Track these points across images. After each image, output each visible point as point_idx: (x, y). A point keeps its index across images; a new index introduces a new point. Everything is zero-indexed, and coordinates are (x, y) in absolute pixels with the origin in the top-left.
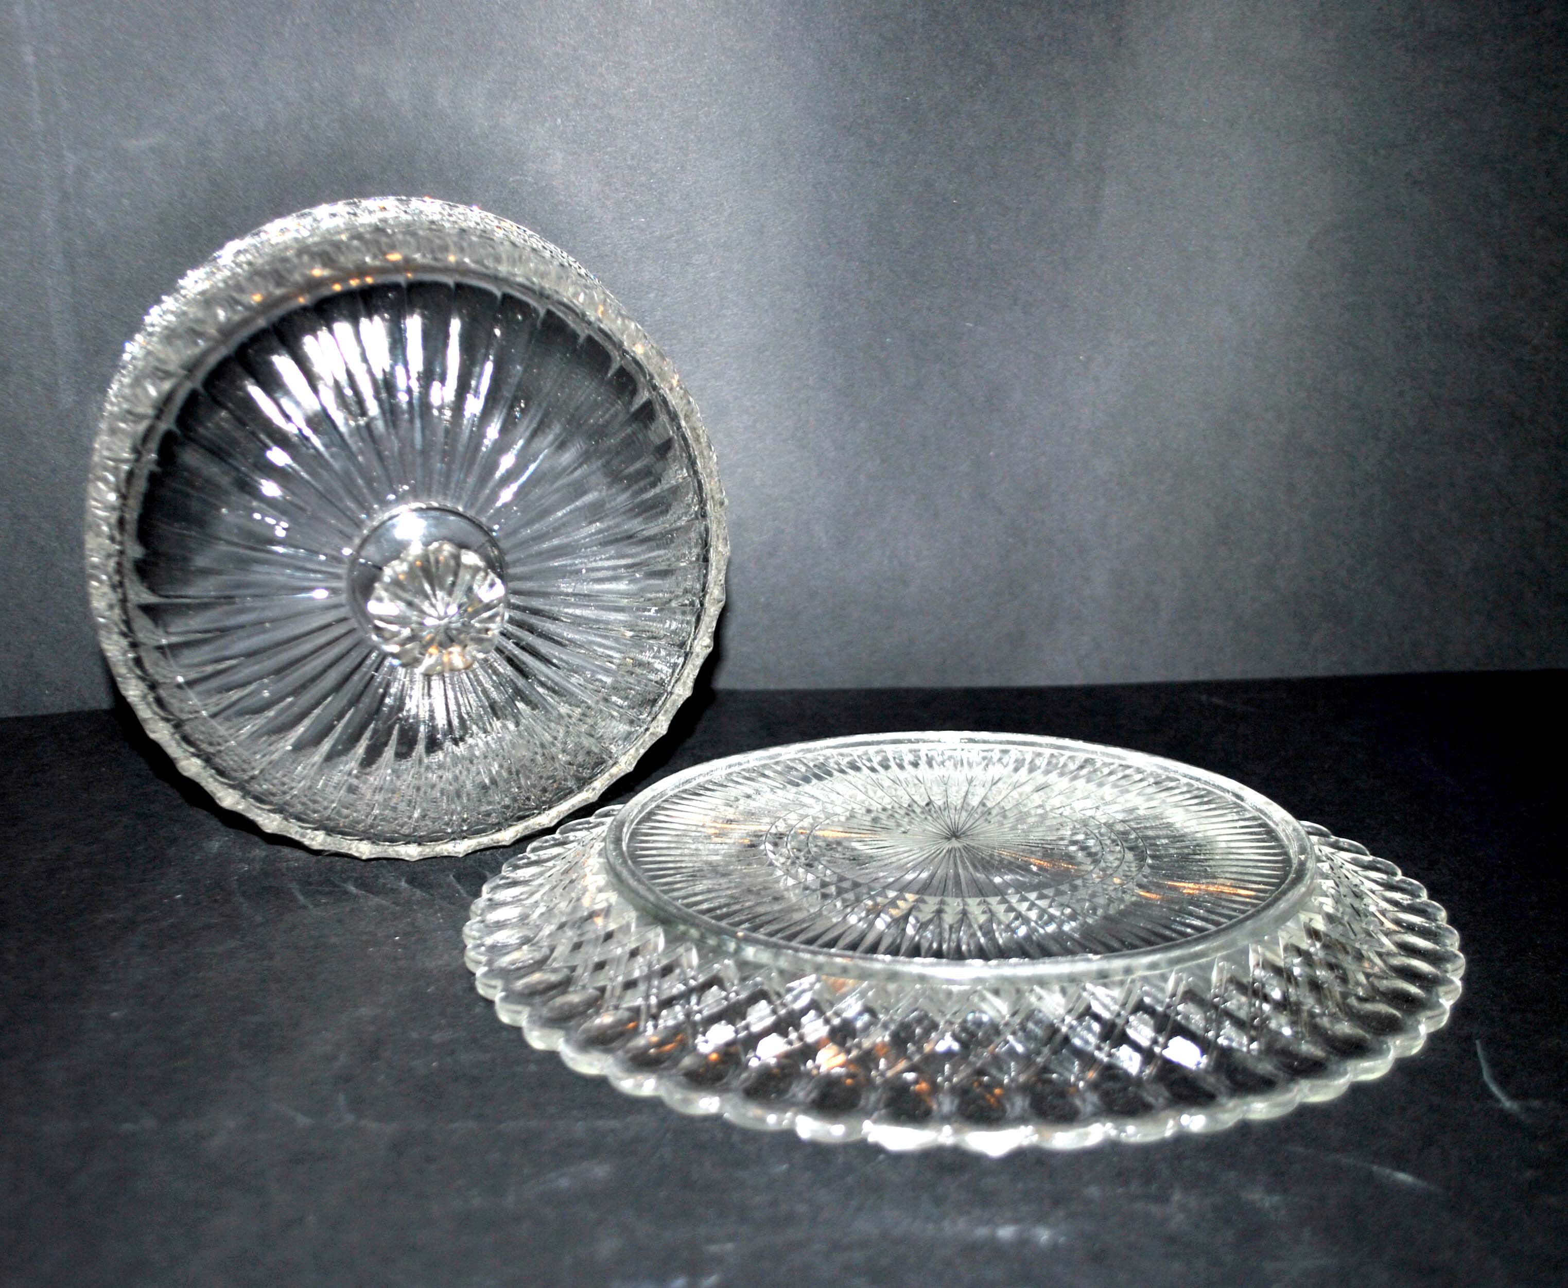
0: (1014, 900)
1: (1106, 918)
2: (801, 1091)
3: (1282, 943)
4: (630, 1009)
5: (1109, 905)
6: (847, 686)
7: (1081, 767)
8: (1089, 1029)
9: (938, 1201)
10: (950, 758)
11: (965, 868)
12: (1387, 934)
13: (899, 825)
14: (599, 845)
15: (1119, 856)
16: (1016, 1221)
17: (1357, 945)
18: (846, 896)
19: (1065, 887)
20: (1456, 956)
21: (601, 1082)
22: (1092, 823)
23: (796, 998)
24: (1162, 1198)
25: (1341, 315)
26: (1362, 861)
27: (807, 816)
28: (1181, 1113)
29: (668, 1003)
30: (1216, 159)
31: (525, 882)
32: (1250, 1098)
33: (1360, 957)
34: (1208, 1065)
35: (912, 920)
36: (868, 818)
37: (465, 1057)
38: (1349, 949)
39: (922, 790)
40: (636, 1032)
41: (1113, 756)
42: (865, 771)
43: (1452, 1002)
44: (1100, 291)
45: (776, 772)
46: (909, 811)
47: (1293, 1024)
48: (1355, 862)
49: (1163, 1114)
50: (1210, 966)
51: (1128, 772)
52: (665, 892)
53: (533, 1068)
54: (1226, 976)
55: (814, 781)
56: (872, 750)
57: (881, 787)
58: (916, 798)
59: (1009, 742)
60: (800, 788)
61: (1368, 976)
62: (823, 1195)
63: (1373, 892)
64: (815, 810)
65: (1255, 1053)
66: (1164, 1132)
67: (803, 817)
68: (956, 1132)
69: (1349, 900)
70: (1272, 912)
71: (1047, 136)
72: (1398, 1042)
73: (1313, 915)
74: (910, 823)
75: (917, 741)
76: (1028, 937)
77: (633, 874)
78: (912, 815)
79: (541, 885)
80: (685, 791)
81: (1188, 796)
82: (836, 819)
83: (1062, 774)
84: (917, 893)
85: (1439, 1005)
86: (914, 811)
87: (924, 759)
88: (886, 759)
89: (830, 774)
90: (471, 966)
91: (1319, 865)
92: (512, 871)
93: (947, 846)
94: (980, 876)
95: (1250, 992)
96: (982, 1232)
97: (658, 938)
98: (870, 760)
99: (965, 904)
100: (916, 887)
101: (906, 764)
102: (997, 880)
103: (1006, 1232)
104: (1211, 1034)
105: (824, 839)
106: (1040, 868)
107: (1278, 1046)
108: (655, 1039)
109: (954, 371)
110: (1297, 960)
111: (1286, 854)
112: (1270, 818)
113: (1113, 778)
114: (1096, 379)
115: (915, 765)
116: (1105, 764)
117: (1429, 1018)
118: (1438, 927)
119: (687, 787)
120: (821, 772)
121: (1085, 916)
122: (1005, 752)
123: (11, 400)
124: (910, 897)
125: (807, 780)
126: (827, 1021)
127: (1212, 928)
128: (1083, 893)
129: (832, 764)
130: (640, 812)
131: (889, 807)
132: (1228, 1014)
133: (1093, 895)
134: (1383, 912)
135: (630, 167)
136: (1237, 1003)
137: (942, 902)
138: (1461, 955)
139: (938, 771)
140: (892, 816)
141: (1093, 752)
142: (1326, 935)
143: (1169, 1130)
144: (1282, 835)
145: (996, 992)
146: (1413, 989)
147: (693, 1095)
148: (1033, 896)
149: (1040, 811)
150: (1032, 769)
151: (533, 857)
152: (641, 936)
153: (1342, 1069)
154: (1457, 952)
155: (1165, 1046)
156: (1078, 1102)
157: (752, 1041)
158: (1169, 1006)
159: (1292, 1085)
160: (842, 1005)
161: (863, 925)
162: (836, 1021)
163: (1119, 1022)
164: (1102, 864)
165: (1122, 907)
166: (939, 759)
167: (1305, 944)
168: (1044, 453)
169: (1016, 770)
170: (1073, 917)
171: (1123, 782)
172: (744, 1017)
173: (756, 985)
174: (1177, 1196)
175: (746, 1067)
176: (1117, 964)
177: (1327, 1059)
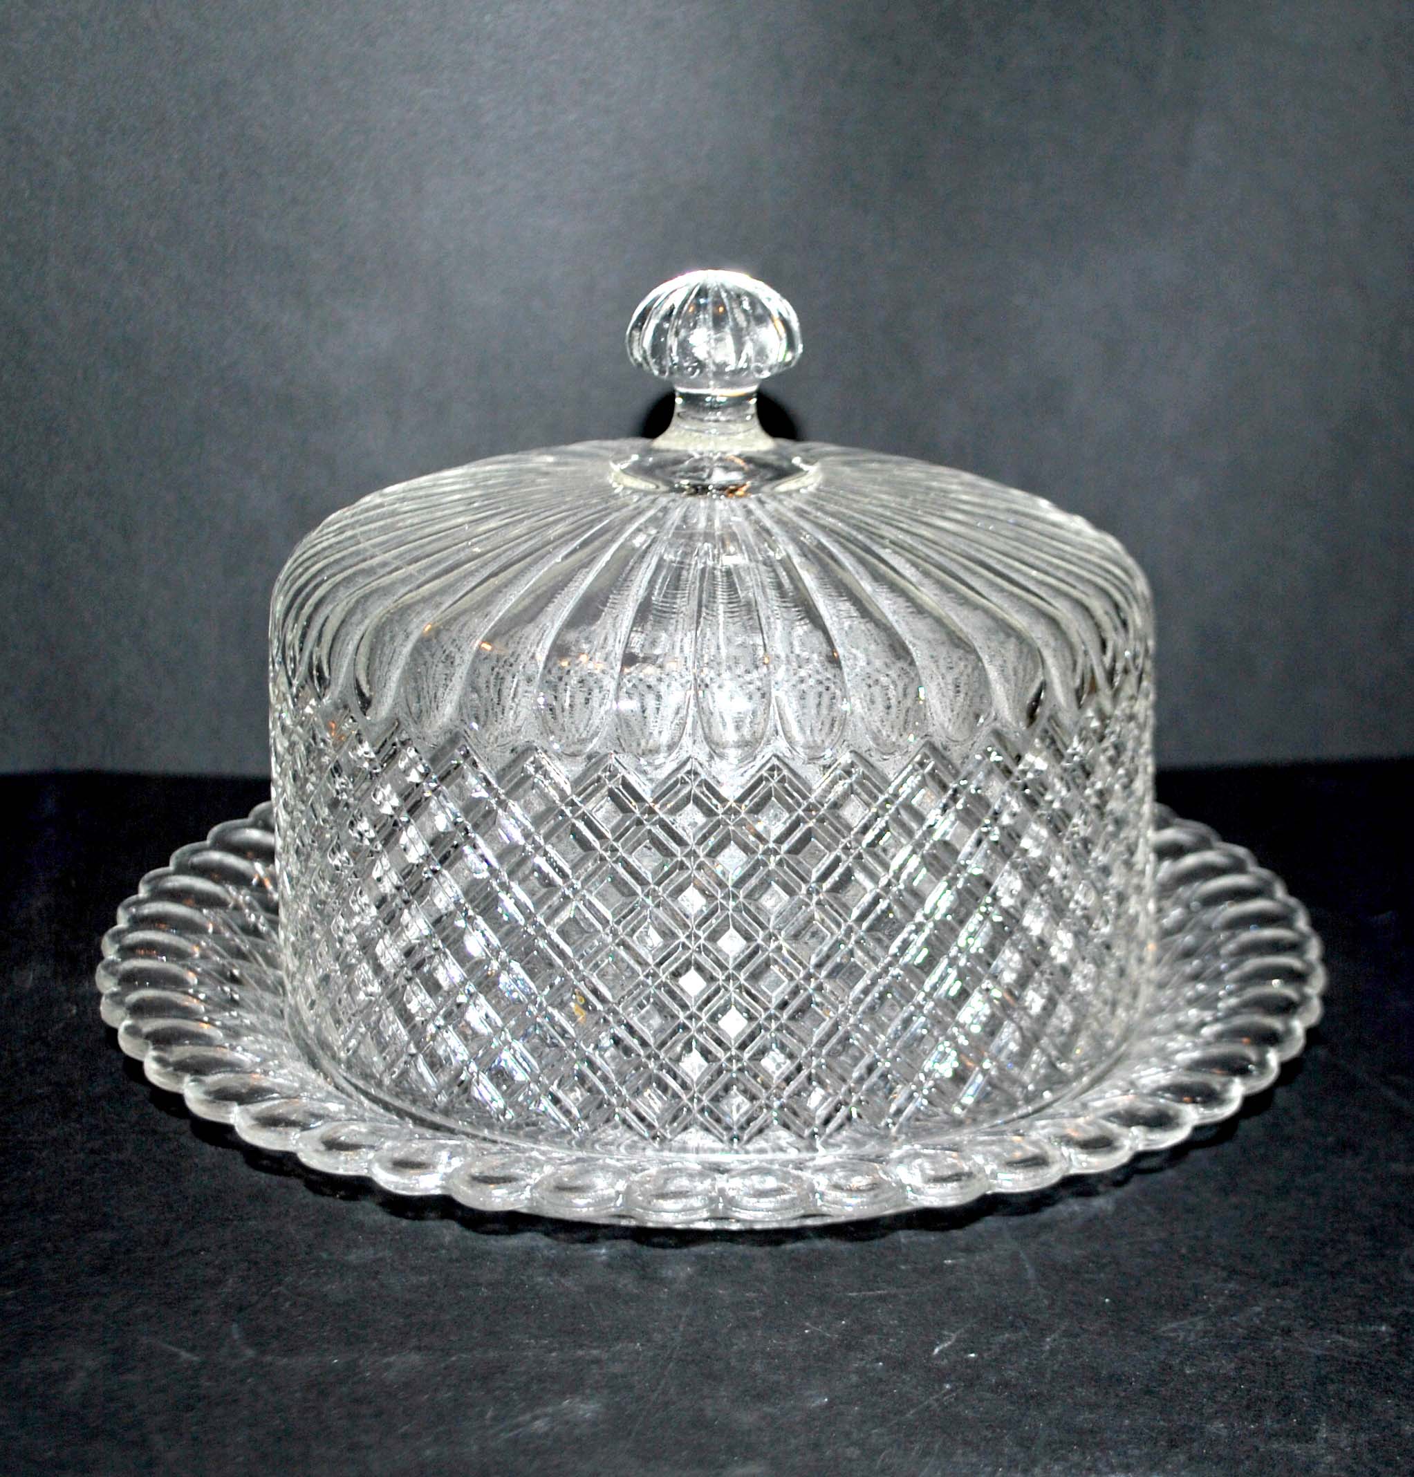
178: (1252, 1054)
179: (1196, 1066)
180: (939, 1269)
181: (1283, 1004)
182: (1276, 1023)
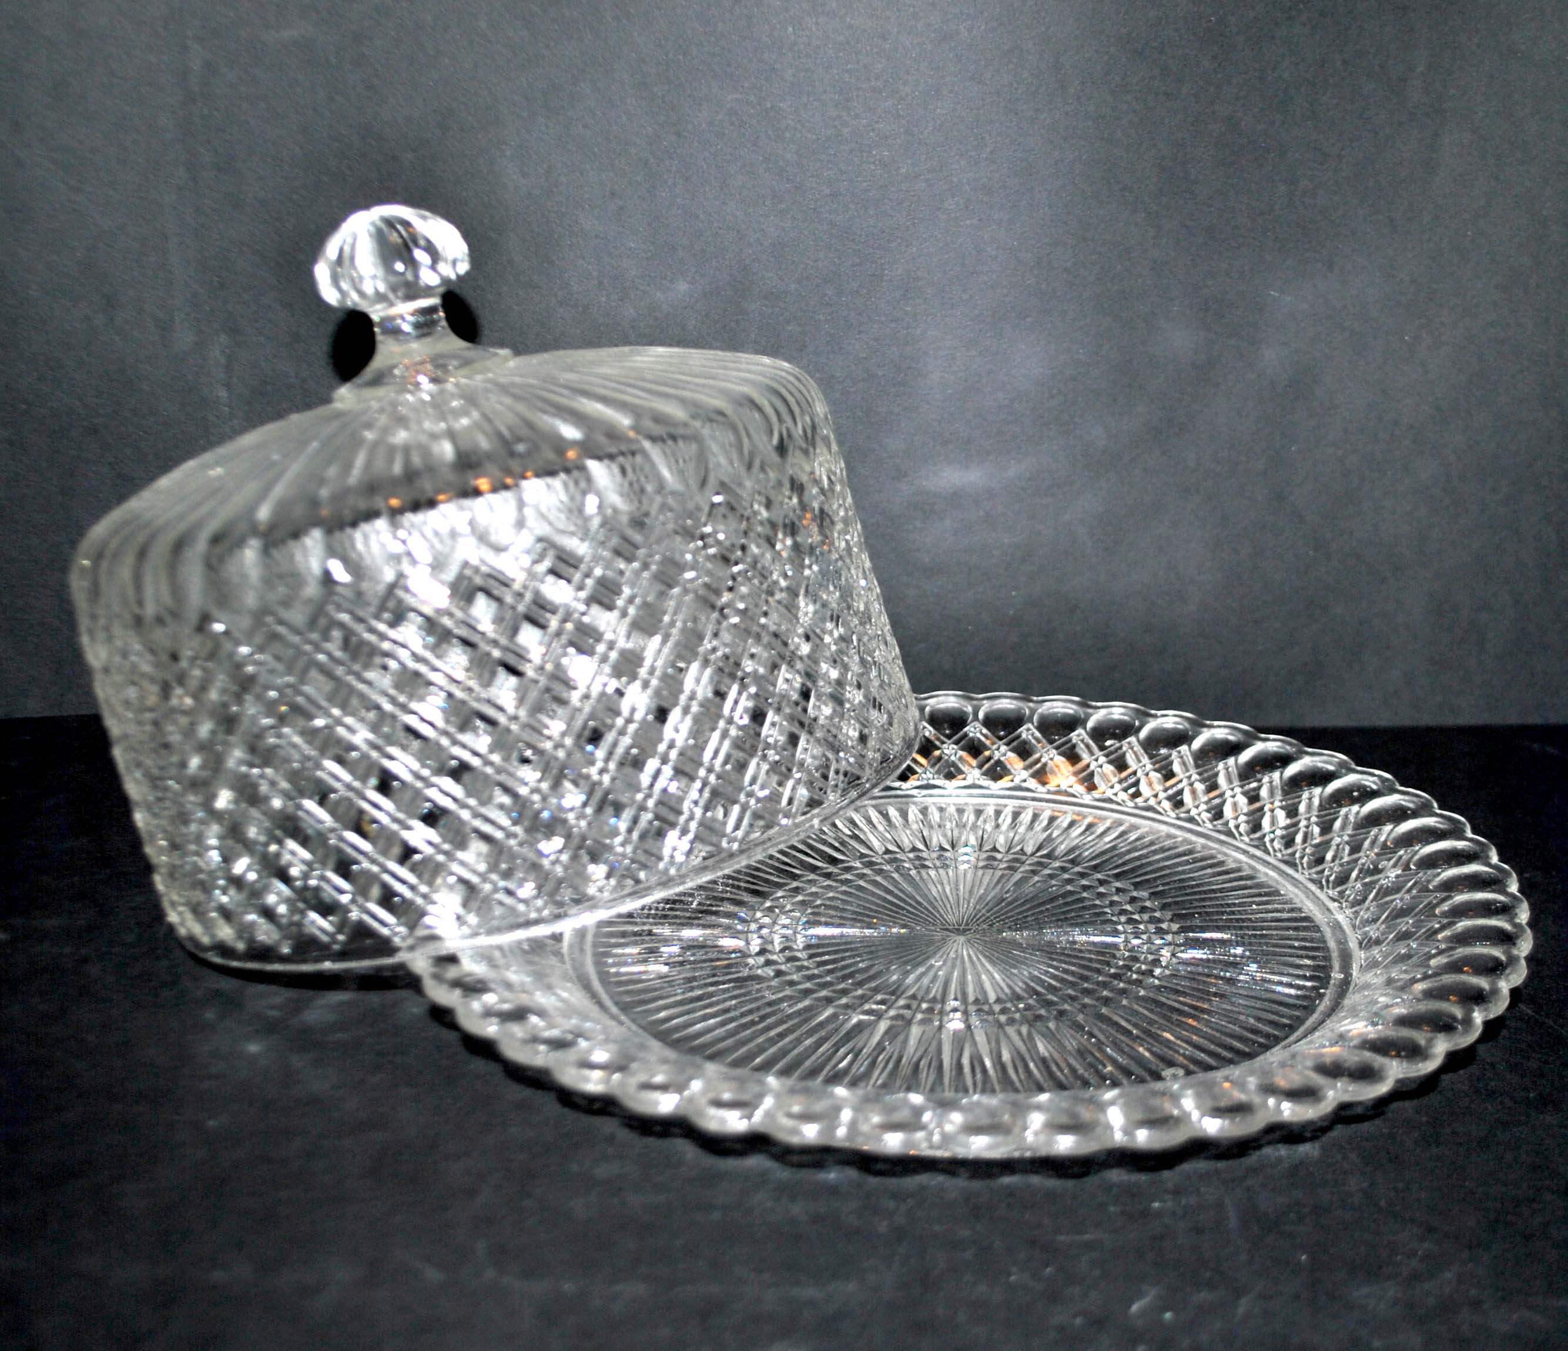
44: (1433, 259)
109: (1252, 348)
114: (1423, 364)
123: (117, 338)
168: (1356, 451)
178: (1458, 1012)
179: (1402, 1021)
180: (1145, 1214)
181: (1490, 965)
182: (1483, 983)
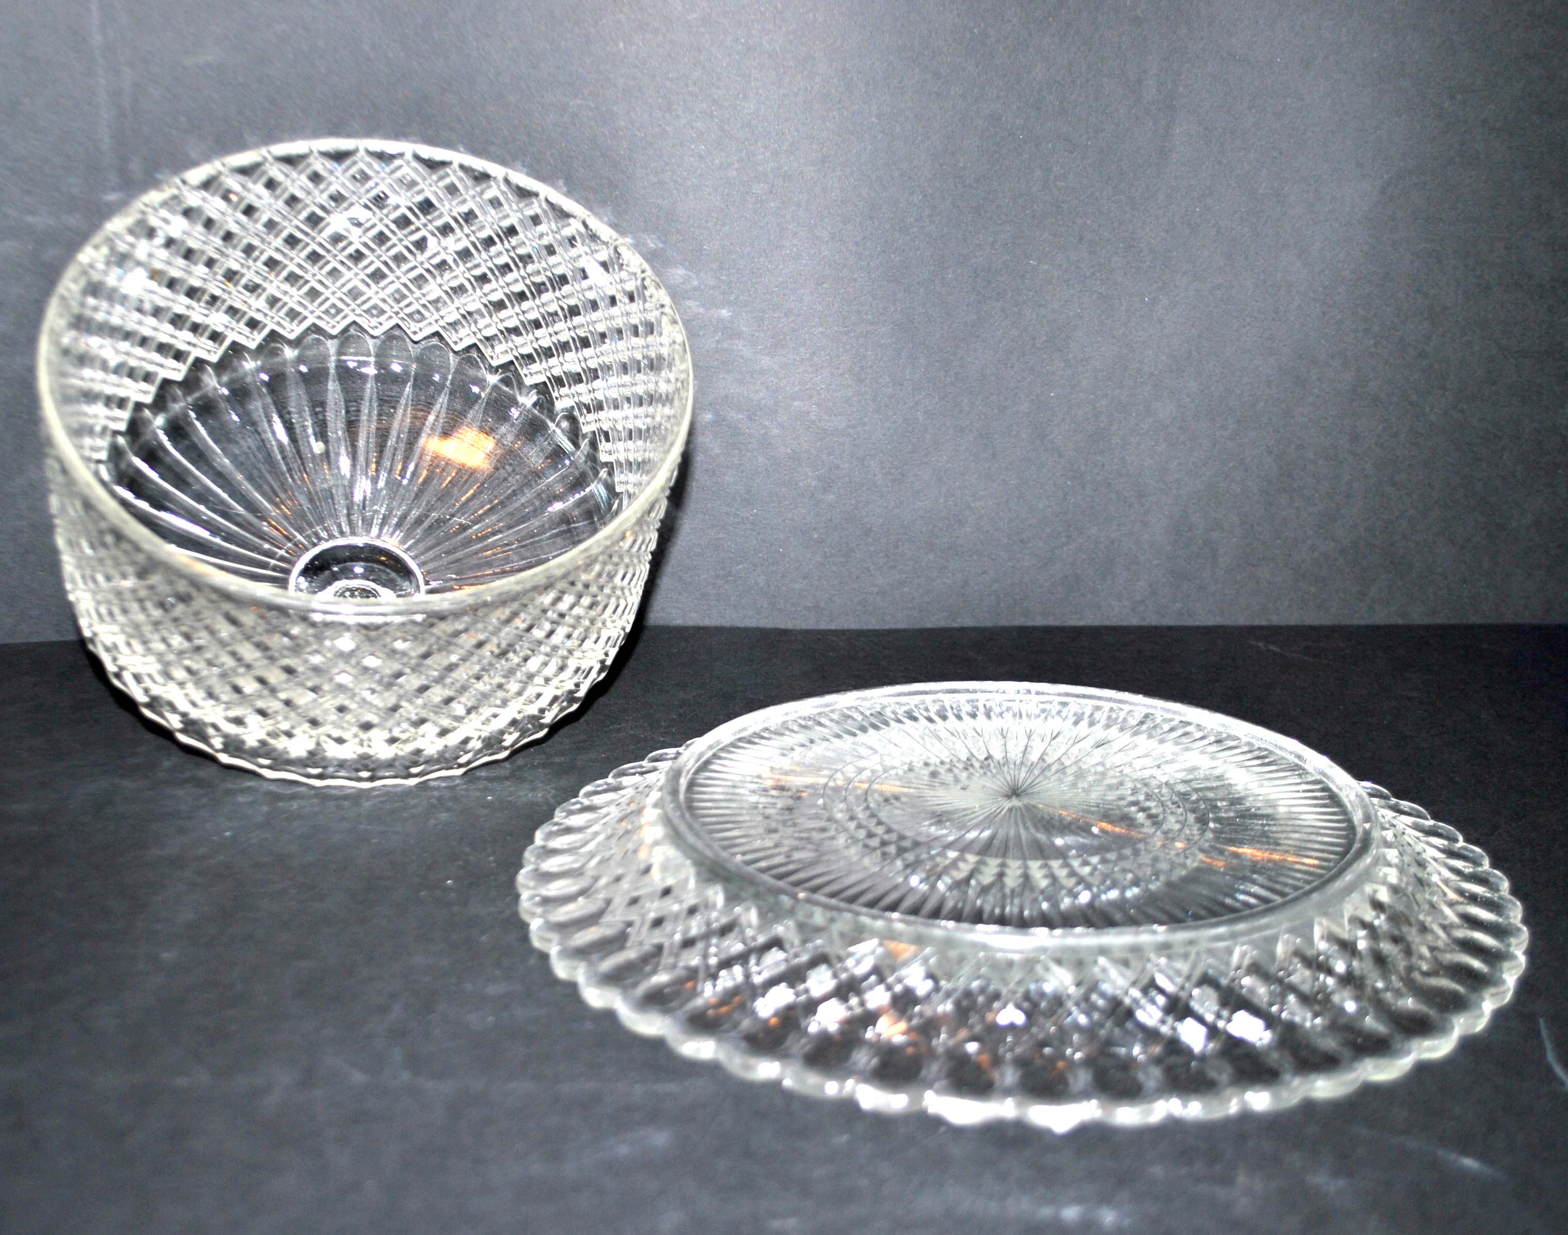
0: (1076, 863)
1: (1169, 884)
2: (862, 1058)
3: (1347, 916)
4: (688, 968)
5: (1171, 870)
6: (901, 626)
7: (1142, 723)
8: (1153, 1002)
9: (1002, 1177)
10: (1008, 709)
11: (1026, 828)
12: (1451, 904)
13: (957, 780)
14: (655, 795)
15: (1181, 818)
16: (1079, 1200)
17: (1421, 917)
18: (906, 855)
19: (1128, 852)
20: (1519, 930)
21: (658, 1045)
22: (1154, 783)
23: (858, 962)
24: (1227, 1180)
25: (1412, 262)
26: (1423, 825)
27: (864, 769)
28: (1245, 1090)
29: (727, 964)
30: (1289, 100)
31: (580, 830)
32: (1313, 1077)
33: (1424, 929)
34: (1272, 1041)
35: (973, 882)
36: (926, 772)
37: (521, 1012)
38: (1412, 920)
39: (981, 744)
40: (694, 993)
41: (1174, 712)
42: (923, 721)
43: (1515, 977)
44: (1167, 232)
45: (832, 720)
46: (968, 765)
47: (1357, 999)
48: (1416, 827)
49: (1228, 1091)
50: (1274, 939)
51: (1188, 729)
52: (725, 848)
53: (589, 1025)
54: (1291, 949)
55: (871, 731)
56: (928, 698)
57: (939, 739)
58: (975, 753)
59: (1067, 695)
60: (857, 739)
61: (1432, 949)
62: (885, 1169)
63: (1435, 860)
64: (873, 763)
65: (1319, 1029)
66: (1228, 1109)
67: (860, 771)
68: (1019, 1105)
69: (1414, 869)
70: (1338, 884)
71: (1117, 72)
72: (1462, 1020)
73: (1377, 887)
74: (969, 777)
75: (975, 691)
76: (1091, 905)
77: (691, 827)
78: (971, 770)
79: (596, 834)
80: (740, 740)
81: (1249, 756)
82: (893, 772)
83: (1122, 729)
84: (978, 854)
85: (1503, 982)
86: (972, 765)
87: (982, 709)
88: (943, 708)
89: (887, 724)
90: (525, 917)
91: (1384, 833)
92: (566, 817)
93: (1007, 805)
94: (1042, 837)
95: (1314, 965)
96: (1046, 1212)
97: (717, 895)
98: (927, 710)
99: (1026, 867)
100: (977, 847)
101: (963, 715)
102: (1059, 842)
103: (1071, 1213)
104: (1274, 1009)
105: (881, 794)
106: (1102, 830)
107: (1342, 1021)
108: (713, 1000)
109: (1016, 309)
110: (1362, 933)
111: (1349, 821)
112: (1332, 781)
113: (1174, 735)
114: (1160, 321)
115: (974, 716)
116: (1165, 720)
117: (1493, 995)
118: (1501, 898)
119: (742, 735)
120: (878, 721)
121: (1149, 881)
122: (1064, 704)
124: (972, 858)
125: (863, 729)
126: (889, 988)
127: (1278, 899)
128: (1145, 859)
129: (888, 713)
130: (697, 761)
131: (948, 760)
132: (1292, 988)
133: (1156, 859)
134: (1446, 882)
135: (691, 94)
136: (1300, 975)
137: (1003, 865)
138: (1525, 929)
139: (996, 722)
140: (950, 770)
141: (1152, 707)
142: (1390, 907)
143: (1233, 1108)
144: (1346, 801)
145: (1059, 962)
146: (1476, 964)
147: (753, 1061)
148: (1095, 860)
149: (1100, 769)
150: (1092, 724)
151: (586, 802)
152: (699, 892)
153: (1406, 1047)
154: (1520, 925)
155: (1229, 1020)
156: (1141, 1076)
157: (811, 1006)
158: (1233, 980)
159: (1356, 1065)
160: (904, 972)
161: (924, 887)
162: (898, 988)
163: (1183, 994)
164: (1165, 827)
165: (1184, 873)
166: (997, 710)
167: (1369, 915)
168: (1105, 396)
169: (1076, 723)
170: (1136, 883)
171: (1184, 740)
172: (804, 980)
173: (816, 948)
174: (1242, 1178)
175: (806, 1033)
176: (1182, 936)
177: (1391, 1036)
